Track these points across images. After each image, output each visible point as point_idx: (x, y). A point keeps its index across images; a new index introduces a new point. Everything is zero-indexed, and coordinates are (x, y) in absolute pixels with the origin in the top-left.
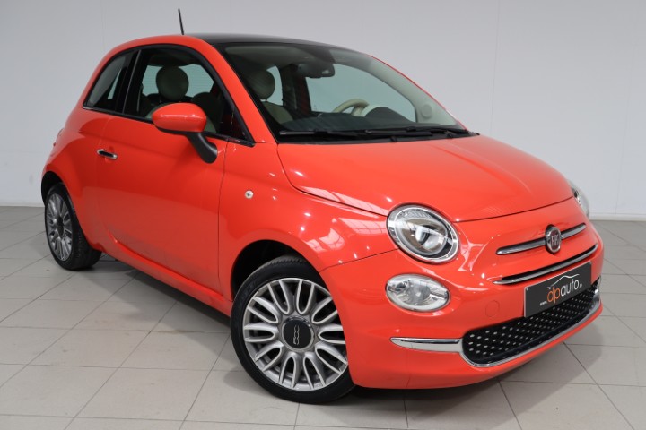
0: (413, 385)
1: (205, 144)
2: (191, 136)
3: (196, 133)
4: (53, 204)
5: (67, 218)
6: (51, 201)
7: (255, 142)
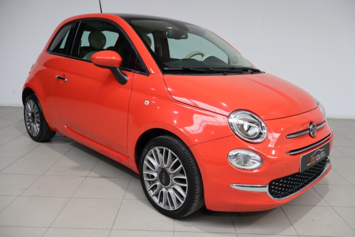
0: (238, 210)
1: (121, 74)
2: (113, 69)
3: (116, 68)
4: (29, 106)
5: (37, 113)
6: (27, 103)
7: (149, 73)
